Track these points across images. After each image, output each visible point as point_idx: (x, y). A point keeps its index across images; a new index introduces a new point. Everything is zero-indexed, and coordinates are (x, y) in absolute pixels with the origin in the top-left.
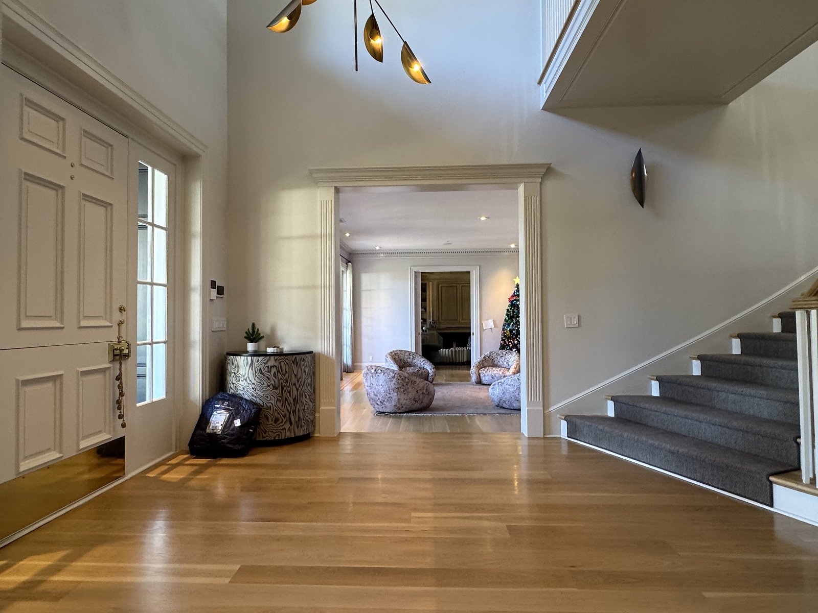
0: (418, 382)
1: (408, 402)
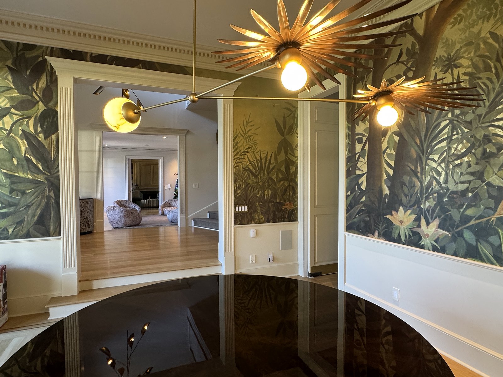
0: (134, 213)
1: (130, 222)
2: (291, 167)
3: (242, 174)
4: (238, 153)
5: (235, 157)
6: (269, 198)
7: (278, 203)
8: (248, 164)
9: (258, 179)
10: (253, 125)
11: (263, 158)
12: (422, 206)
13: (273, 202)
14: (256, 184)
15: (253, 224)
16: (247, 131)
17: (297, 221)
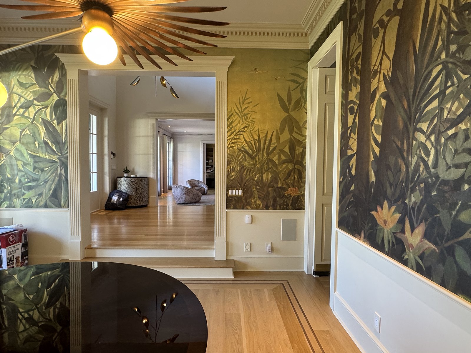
0: (194, 191)
1: (190, 199)
2: (297, 148)
3: (237, 155)
4: (232, 133)
5: (229, 138)
6: (269, 182)
7: (280, 188)
8: (243, 145)
9: (256, 161)
10: (251, 102)
11: (262, 138)
12: (407, 201)
13: (274, 187)
14: (253, 166)
15: (249, 209)
16: (243, 108)
17: (304, 209)
